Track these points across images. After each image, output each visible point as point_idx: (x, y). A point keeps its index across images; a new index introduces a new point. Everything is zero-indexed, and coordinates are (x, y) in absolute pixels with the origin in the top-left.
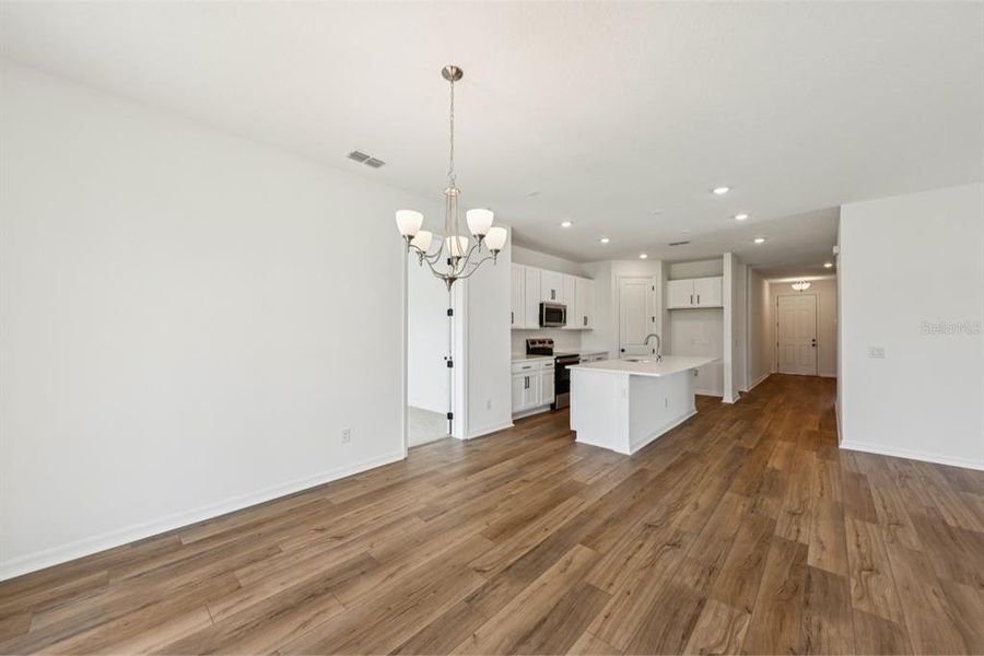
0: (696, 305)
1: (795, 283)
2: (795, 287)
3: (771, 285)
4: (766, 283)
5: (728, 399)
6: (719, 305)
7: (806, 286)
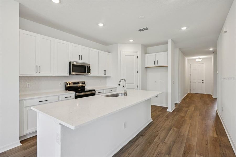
0: (156, 65)
1: (197, 59)
2: (197, 60)
3: (188, 60)
4: (186, 59)
5: (170, 110)
6: (166, 65)
7: (201, 60)
